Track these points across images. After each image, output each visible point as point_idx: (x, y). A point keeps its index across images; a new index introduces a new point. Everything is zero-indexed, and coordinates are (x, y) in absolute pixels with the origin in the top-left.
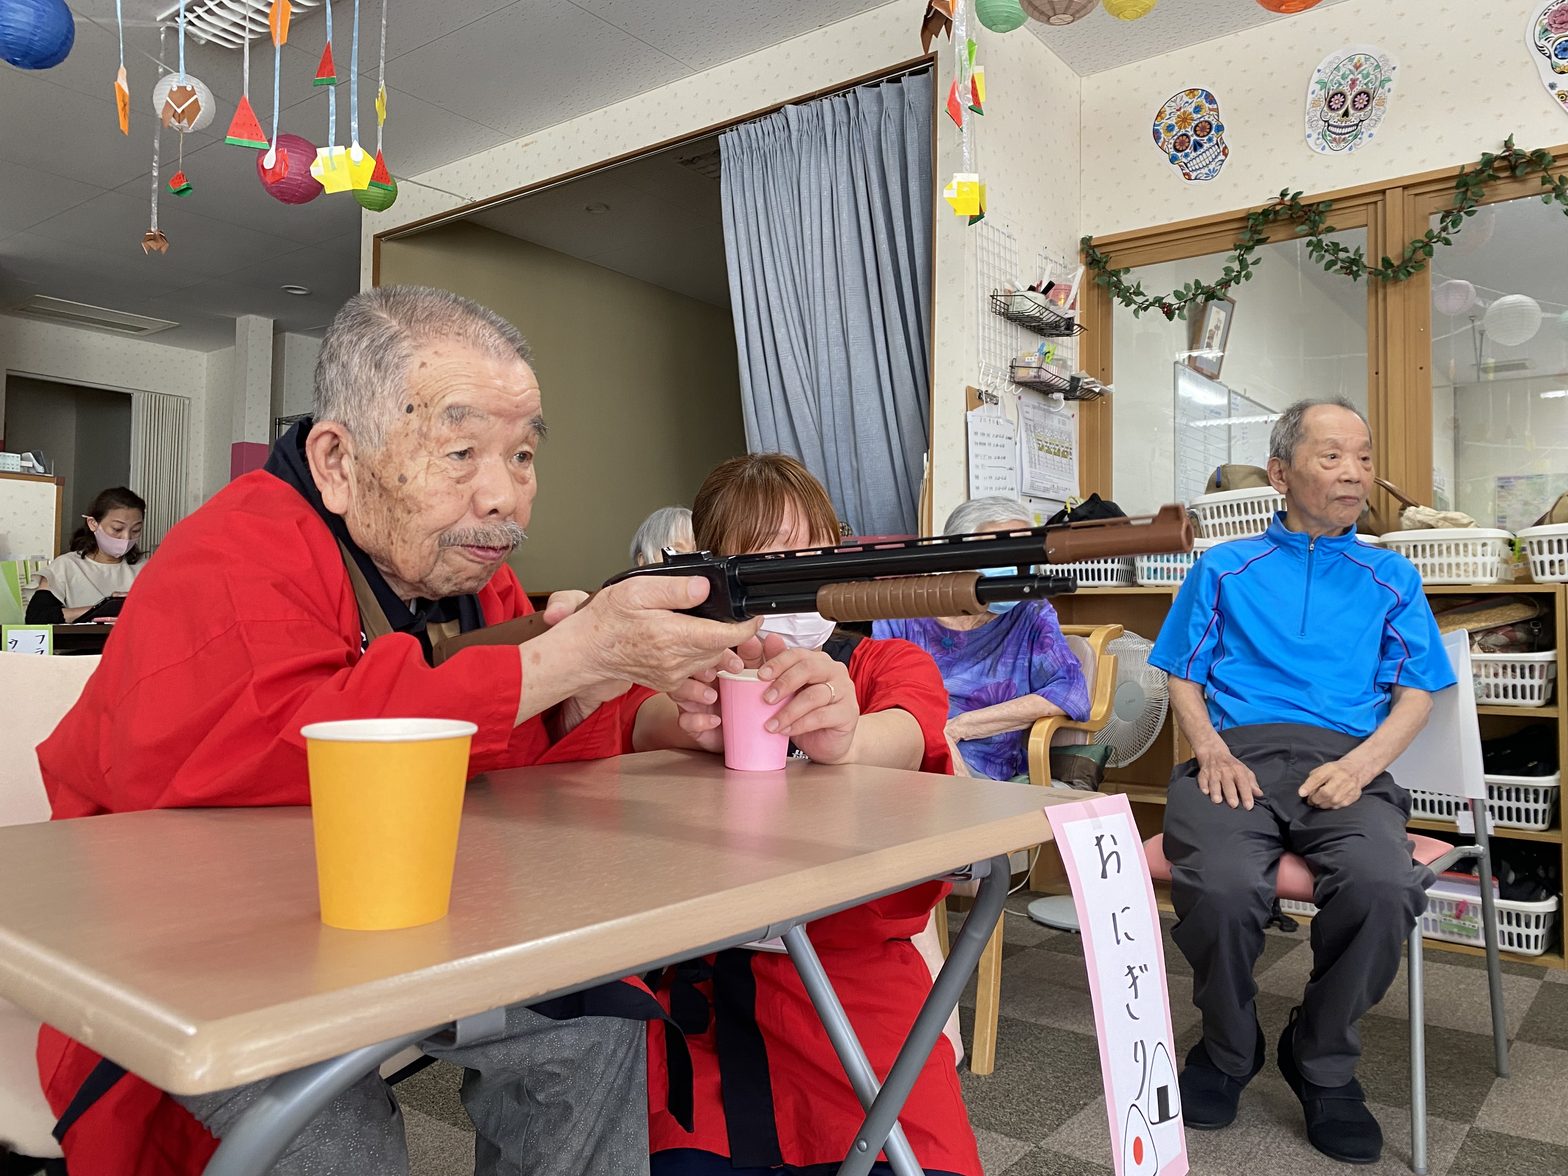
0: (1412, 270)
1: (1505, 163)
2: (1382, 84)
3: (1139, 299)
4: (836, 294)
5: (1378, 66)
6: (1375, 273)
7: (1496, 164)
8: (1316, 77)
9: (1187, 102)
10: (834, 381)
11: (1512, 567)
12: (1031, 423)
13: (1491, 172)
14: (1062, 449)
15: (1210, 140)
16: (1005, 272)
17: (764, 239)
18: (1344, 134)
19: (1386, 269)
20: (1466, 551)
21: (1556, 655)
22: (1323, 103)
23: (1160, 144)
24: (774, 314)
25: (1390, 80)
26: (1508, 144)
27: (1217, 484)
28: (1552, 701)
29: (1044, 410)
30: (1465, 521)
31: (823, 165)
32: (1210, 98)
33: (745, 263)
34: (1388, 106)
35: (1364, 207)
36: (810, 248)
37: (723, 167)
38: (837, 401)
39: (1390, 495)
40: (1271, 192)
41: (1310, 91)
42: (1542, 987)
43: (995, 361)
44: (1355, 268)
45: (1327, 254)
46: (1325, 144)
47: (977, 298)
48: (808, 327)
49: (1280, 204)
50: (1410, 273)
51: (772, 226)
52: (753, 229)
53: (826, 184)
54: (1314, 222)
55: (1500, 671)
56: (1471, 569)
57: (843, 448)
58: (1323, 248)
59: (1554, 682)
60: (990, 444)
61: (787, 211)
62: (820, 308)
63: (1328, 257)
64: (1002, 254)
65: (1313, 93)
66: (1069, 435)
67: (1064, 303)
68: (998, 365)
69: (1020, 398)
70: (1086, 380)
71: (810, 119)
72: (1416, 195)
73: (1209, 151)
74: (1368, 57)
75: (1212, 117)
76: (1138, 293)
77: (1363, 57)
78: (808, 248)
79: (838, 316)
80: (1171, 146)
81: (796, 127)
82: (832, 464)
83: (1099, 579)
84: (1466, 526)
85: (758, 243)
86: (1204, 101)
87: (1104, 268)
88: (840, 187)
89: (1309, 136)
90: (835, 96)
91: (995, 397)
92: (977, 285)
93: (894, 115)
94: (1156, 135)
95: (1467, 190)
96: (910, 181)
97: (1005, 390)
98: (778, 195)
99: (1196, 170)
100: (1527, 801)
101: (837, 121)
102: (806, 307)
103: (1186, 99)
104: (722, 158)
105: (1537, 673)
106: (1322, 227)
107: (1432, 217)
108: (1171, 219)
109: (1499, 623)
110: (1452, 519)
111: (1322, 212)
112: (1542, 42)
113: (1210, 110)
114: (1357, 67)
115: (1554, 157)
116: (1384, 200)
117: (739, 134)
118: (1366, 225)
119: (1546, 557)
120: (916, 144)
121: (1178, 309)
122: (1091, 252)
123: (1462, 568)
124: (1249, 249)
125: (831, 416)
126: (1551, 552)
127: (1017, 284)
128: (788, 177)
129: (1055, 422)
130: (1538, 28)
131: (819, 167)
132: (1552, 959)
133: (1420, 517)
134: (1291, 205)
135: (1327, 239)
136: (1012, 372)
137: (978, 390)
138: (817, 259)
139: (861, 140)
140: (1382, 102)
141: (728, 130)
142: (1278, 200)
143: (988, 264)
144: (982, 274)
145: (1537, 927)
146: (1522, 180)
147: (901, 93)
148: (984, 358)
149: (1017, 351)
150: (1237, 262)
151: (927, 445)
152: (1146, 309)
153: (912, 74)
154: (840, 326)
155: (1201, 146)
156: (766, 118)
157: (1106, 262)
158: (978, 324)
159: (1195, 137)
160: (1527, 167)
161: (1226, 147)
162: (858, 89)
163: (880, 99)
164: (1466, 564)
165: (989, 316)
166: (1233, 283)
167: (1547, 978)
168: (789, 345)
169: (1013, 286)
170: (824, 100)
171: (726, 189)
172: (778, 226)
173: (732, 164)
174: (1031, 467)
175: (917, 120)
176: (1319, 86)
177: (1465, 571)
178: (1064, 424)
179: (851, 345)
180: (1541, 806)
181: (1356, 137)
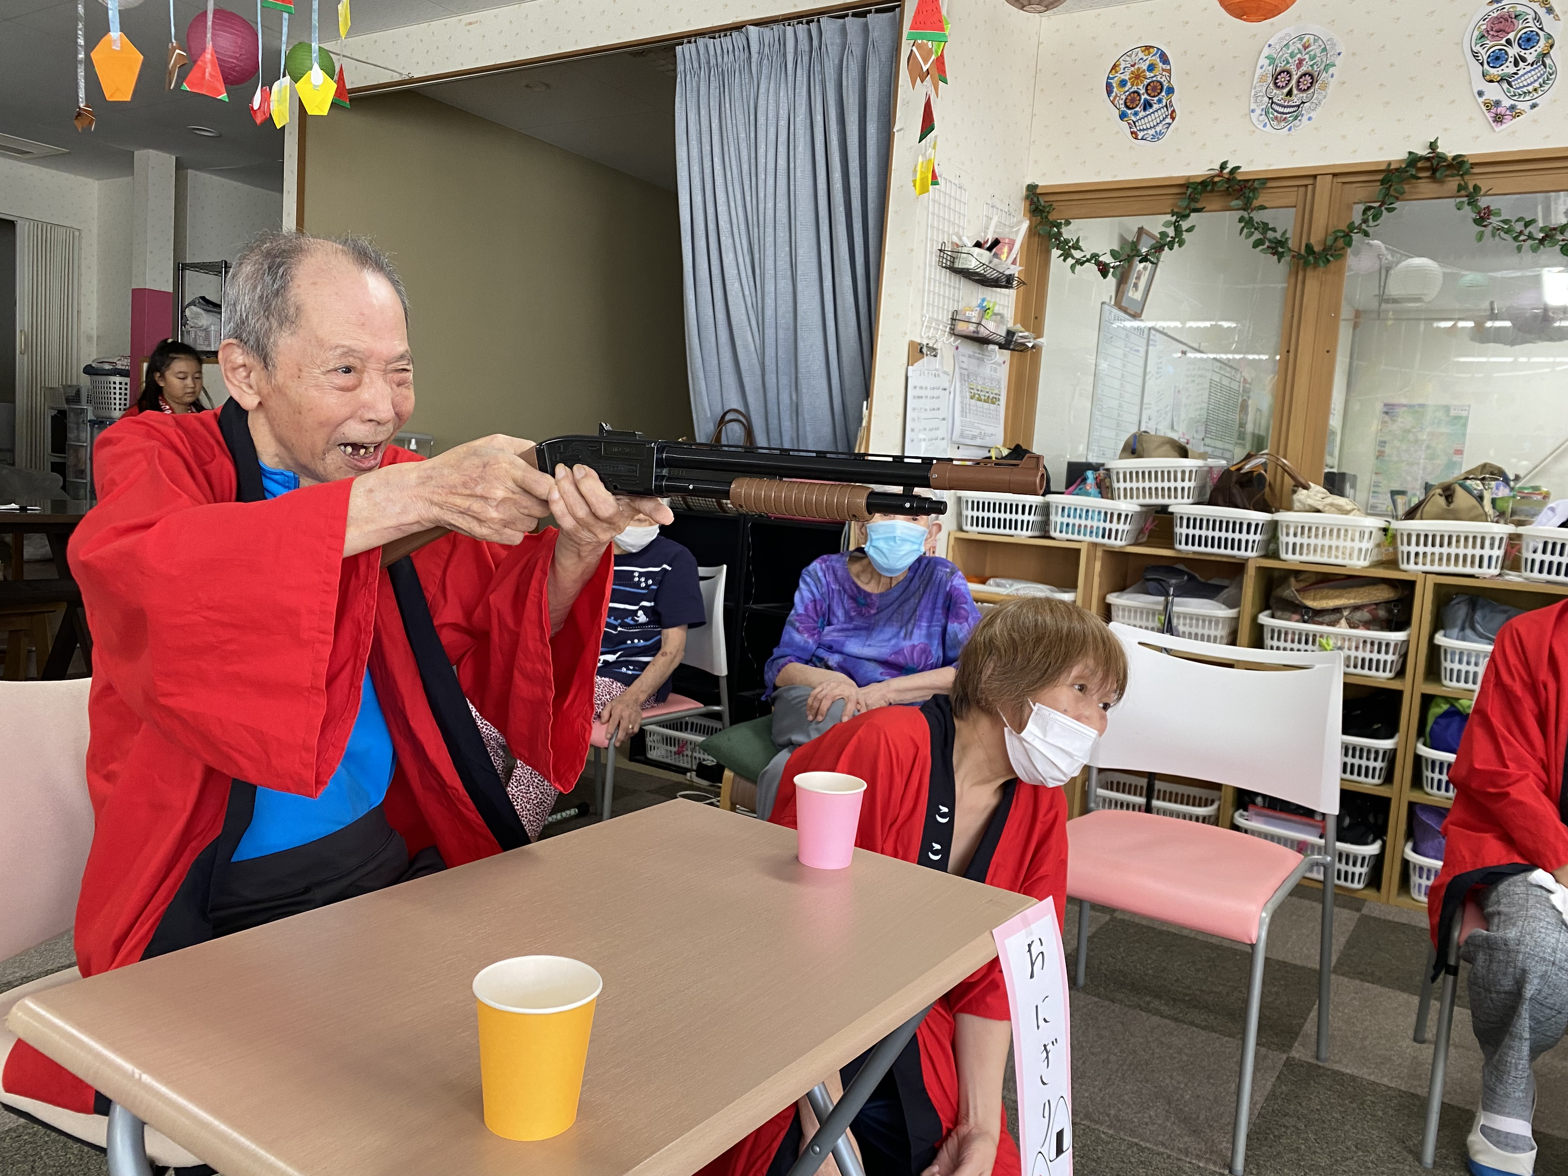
0: (1331, 259)
1: (1428, 164)
2: (1327, 67)
3: (1077, 254)
4: (787, 225)
5: (1325, 49)
6: (1297, 256)
7: (1420, 165)
8: (1266, 51)
9: (1142, 59)
10: (780, 314)
11: (1383, 550)
12: (965, 372)
13: (1414, 172)
14: (991, 396)
15: (1160, 101)
16: (954, 223)
17: (717, 160)
18: (1286, 114)
19: (1309, 254)
20: (1346, 536)
21: (1409, 635)
22: (1270, 79)
23: (1112, 98)
24: (723, 239)
25: (1334, 65)
26: (1433, 146)
27: (1133, 449)
28: (1400, 674)
29: (978, 359)
30: (1349, 508)
31: (782, 94)
32: (1164, 59)
33: (697, 182)
34: (1329, 90)
35: (1296, 189)
36: (763, 176)
37: (678, 80)
38: (781, 334)
39: (1286, 474)
40: (1211, 162)
41: (1259, 65)
42: (1359, 920)
43: (938, 313)
44: (1280, 250)
45: (1256, 232)
46: (1267, 121)
47: (926, 252)
48: (757, 256)
49: (1218, 176)
50: (1328, 261)
51: (726, 148)
52: (706, 148)
53: (783, 114)
54: (1249, 198)
55: (1361, 645)
56: (1348, 552)
57: (784, 380)
58: (1253, 225)
59: (1404, 656)
60: (926, 397)
61: (742, 135)
62: (770, 240)
63: (1257, 236)
64: (952, 206)
65: (1261, 68)
66: (999, 382)
67: (1007, 257)
68: (940, 318)
69: (957, 348)
70: (1021, 334)
71: (772, 43)
72: (1343, 183)
73: (1157, 113)
74: (1317, 39)
75: (1164, 78)
76: (1077, 247)
77: (1312, 37)
78: (762, 176)
79: (788, 249)
80: (1122, 102)
81: (757, 50)
82: (772, 395)
83: (1016, 529)
84: (1347, 512)
85: (710, 163)
86: (1158, 60)
87: (1046, 217)
88: (798, 119)
89: (1253, 111)
90: (798, 23)
91: (935, 349)
92: (927, 238)
93: (857, 51)
94: (1109, 89)
95: (1390, 186)
96: (868, 123)
97: (944, 342)
98: (734, 117)
99: (1144, 130)
100: (1368, 759)
101: (799, 49)
102: (756, 235)
103: (1141, 55)
104: (678, 70)
105: (1391, 650)
106: (1256, 203)
107: (1356, 206)
108: (1115, 176)
109: (1366, 601)
110: (1338, 505)
111: (1256, 189)
112: (1477, 48)
113: (1163, 70)
114: (1305, 48)
115: (1472, 164)
116: (1314, 185)
117: (697, 47)
118: (1295, 206)
119: (1413, 549)
120: (877, 85)
121: (1113, 267)
122: (1035, 199)
123: (1341, 550)
124: (1186, 217)
125: (774, 347)
126: (1418, 544)
127: (965, 239)
128: (745, 101)
129: (987, 370)
130: (1476, 33)
131: (777, 94)
132: (1371, 893)
133: (1310, 501)
134: (1228, 179)
135: (1258, 217)
136: (952, 324)
137: (920, 344)
138: (770, 190)
139: (823, 73)
140: (1325, 86)
141: (685, 41)
142: (1217, 172)
143: (939, 216)
144: (932, 227)
145: (1362, 866)
146: (1441, 182)
147: (866, 29)
148: (928, 311)
149: (958, 302)
150: (1172, 228)
151: (867, 393)
152: (1082, 264)
153: (878, 11)
154: (788, 258)
155: (1151, 106)
156: (725, 35)
157: (1049, 212)
158: (924, 278)
159: (1146, 96)
160: (1447, 170)
161: (1174, 111)
162: (824, 20)
163: (844, 31)
164: (1344, 547)
165: (936, 268)
166: (1166, 248)
167: (1365, 911)
168: (736, 271)
169: (960, 239)
170: (788, 28)
171: (681, 102)
172: (732, 149)
173: (688, 78)
174: (962, 416)
175: (880, 59)
176: (1268, 61)
177: (1343, 553)
178: (995, 371)
179: (798, 280)
180: (1379, 764)
181: (1296, 118)
